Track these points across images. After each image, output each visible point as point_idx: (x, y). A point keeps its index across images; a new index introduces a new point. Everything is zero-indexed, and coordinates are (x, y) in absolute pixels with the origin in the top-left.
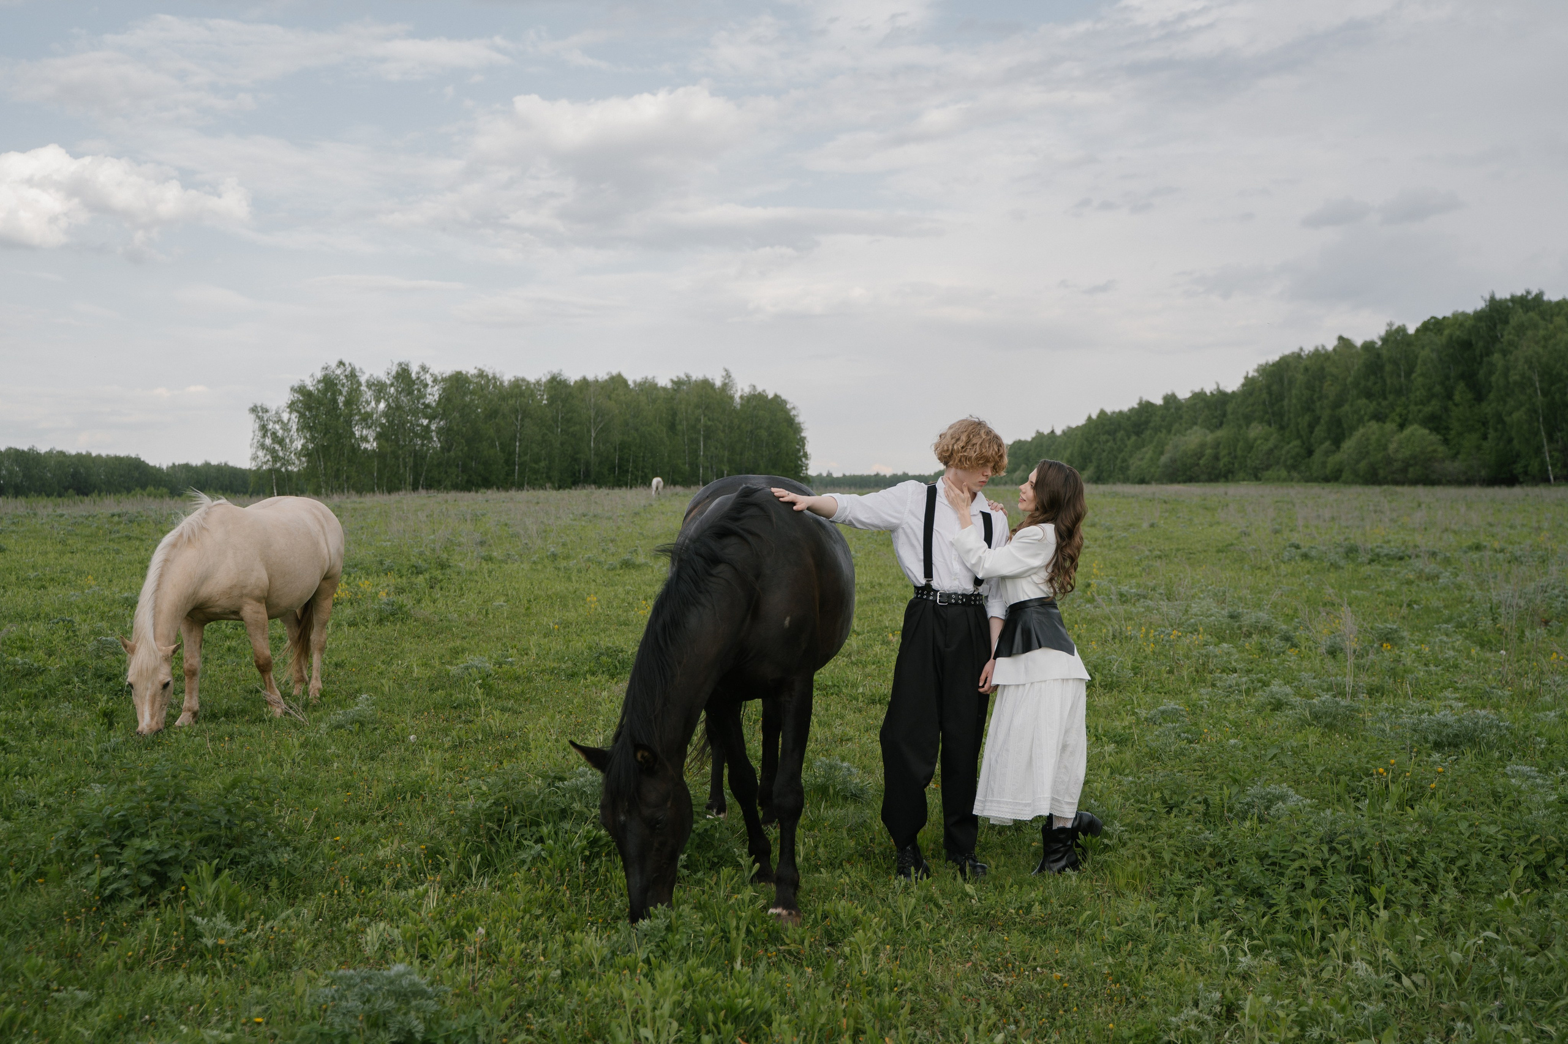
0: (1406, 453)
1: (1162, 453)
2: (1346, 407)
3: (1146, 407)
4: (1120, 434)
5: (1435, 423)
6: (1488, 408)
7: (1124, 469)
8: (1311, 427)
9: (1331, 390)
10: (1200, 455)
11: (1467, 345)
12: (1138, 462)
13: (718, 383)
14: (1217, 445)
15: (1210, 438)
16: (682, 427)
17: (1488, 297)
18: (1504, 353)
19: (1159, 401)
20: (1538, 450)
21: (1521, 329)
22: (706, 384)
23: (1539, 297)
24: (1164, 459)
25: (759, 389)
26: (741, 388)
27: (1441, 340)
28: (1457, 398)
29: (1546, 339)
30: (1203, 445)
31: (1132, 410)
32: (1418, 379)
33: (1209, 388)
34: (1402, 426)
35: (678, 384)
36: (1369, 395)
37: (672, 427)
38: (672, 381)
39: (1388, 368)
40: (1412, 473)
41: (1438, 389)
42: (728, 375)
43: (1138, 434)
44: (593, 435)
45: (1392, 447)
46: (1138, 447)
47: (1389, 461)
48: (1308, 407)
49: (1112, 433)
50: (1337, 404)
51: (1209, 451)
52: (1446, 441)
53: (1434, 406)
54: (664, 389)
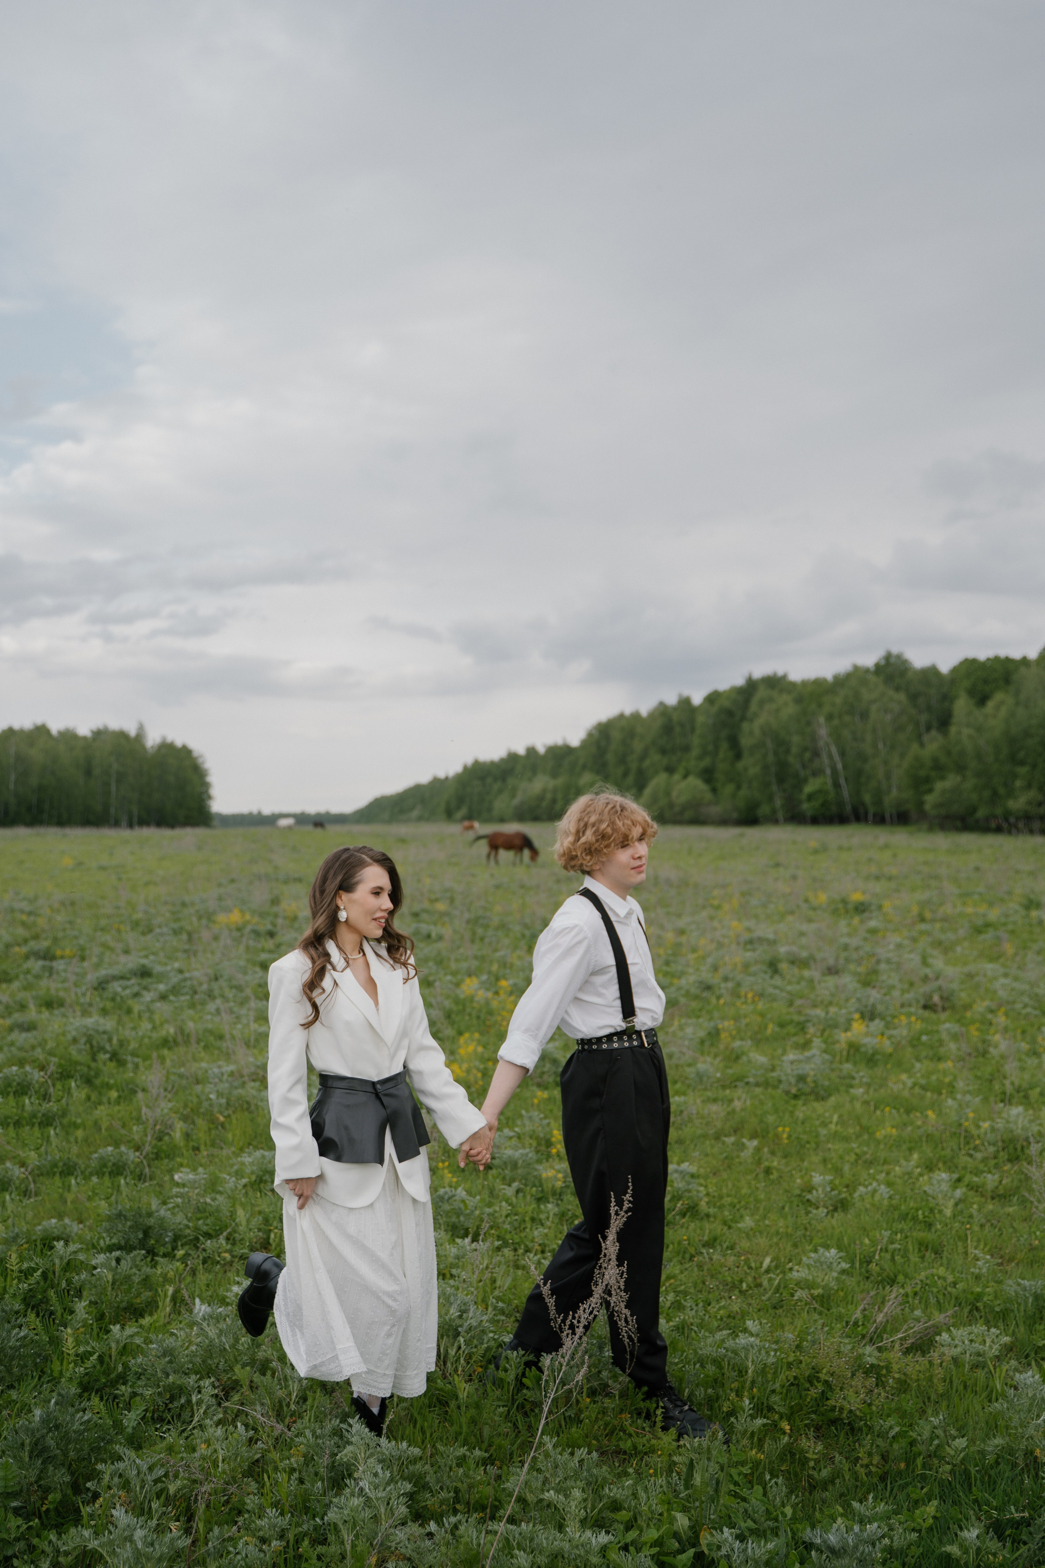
0: (683, 799)
1: (513, 796)
2: (647, 763)
3: (513, 757)
4: (489, 780)
5: (708, 776)
6: (740, 765)
7: (490, 810)
8: (625, 774)
9: (638, 746)
10: (541, 798)
11: (730, 713)
12: (501, 804)
13: (133, 733)
14: (555, 790)
15: (552, 783)
16: (96, 772)
17: (747, 675)
18: (751, 720)
19: (521, 751)
20: (770, 799)
21: (762, 703)
22: (122, 735)
23: (784, 677)
24: (516, 801)
25: (169, 740)
26: (152, 739)
27: (714, 709)
28: (721, 755)
29: (778, 710)
30: (544, 791)
31: (502, 760)
32: (696, 741)
33: (560, 742)
34: (685, 776)
35: (98, 734)
36: (663, 752)
37: (88, 772)
38: (93, 732)
39: (678, 729)
40: (688, 815)
41: (711, 748)
42: (141, 728)
43: (504, 780)
44: (13, 777)
45: (674, 794)
46: (500, 791)
47: (671, 805)
48: (622, 760)
49: (482, 778)
50: (643, 758)
51: (549, 796)
52: (714, 790)
53: (706, 762)
54: (85, 738)
